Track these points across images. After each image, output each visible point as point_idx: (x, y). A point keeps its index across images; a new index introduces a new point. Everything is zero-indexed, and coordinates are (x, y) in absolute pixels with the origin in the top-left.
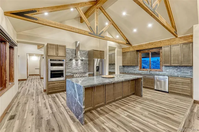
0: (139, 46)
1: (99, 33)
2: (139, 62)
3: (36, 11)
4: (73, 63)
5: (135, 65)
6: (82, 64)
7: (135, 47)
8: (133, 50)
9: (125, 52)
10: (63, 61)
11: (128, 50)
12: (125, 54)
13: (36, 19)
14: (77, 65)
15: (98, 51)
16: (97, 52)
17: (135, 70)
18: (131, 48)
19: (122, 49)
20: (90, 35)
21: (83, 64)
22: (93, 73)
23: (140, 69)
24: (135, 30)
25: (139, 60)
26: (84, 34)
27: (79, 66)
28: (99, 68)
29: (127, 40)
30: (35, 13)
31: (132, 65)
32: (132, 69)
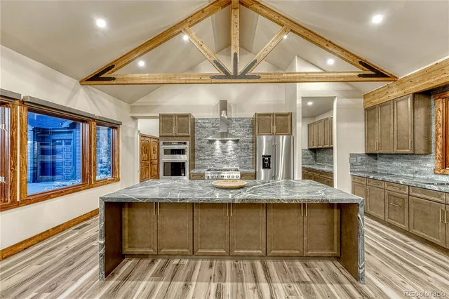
0: (427, 73)
1: (240, 70)
2: (433, 140)
3: (113, 66)
4: (216, 148)
5: (407, 151)
6: (235, 149)
7: (411, 80)
8: (401, 93)
9: (373, 108)
10: (185, 143)
11: (384, 99)
12: (373, 112)
13: (114, 79)
14: (224, 152)
15: (269, 115)
16: (268, 117)
17: (416, 168)
18: (395, 89)
19: (365, 96)
20: (214, 81)
21: (238, 149)
22: (253, 171)
23: (439, 166)
24: (377, 19)
25: (434, 130)
26: (200, 82)
27: (229, 154)
28: (269, 159)
29: (364, 64)
30: (113, 69)
31: (396, 151)
32: (405, 165)
